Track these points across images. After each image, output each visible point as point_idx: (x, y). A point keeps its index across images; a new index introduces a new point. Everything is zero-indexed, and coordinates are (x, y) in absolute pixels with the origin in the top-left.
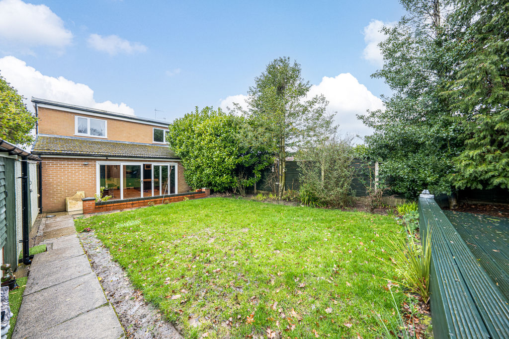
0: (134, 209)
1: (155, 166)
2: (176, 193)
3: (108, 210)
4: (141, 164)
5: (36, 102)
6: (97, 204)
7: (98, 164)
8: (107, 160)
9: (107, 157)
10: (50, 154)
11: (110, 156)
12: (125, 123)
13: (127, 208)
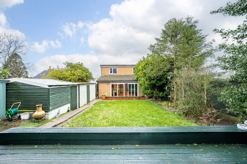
0: (115, 100)
1: (129, 84)
2: (138, 96)
3: (108, 100)
4: (124, 84)
5: (101, 66)
6: (106, 97)
7: (111, 84)
8: (113, 82)
9: (113, 81)
10: (100, 81)
11: (114, 81)
12: (123, 68)
13: (114, 100)
